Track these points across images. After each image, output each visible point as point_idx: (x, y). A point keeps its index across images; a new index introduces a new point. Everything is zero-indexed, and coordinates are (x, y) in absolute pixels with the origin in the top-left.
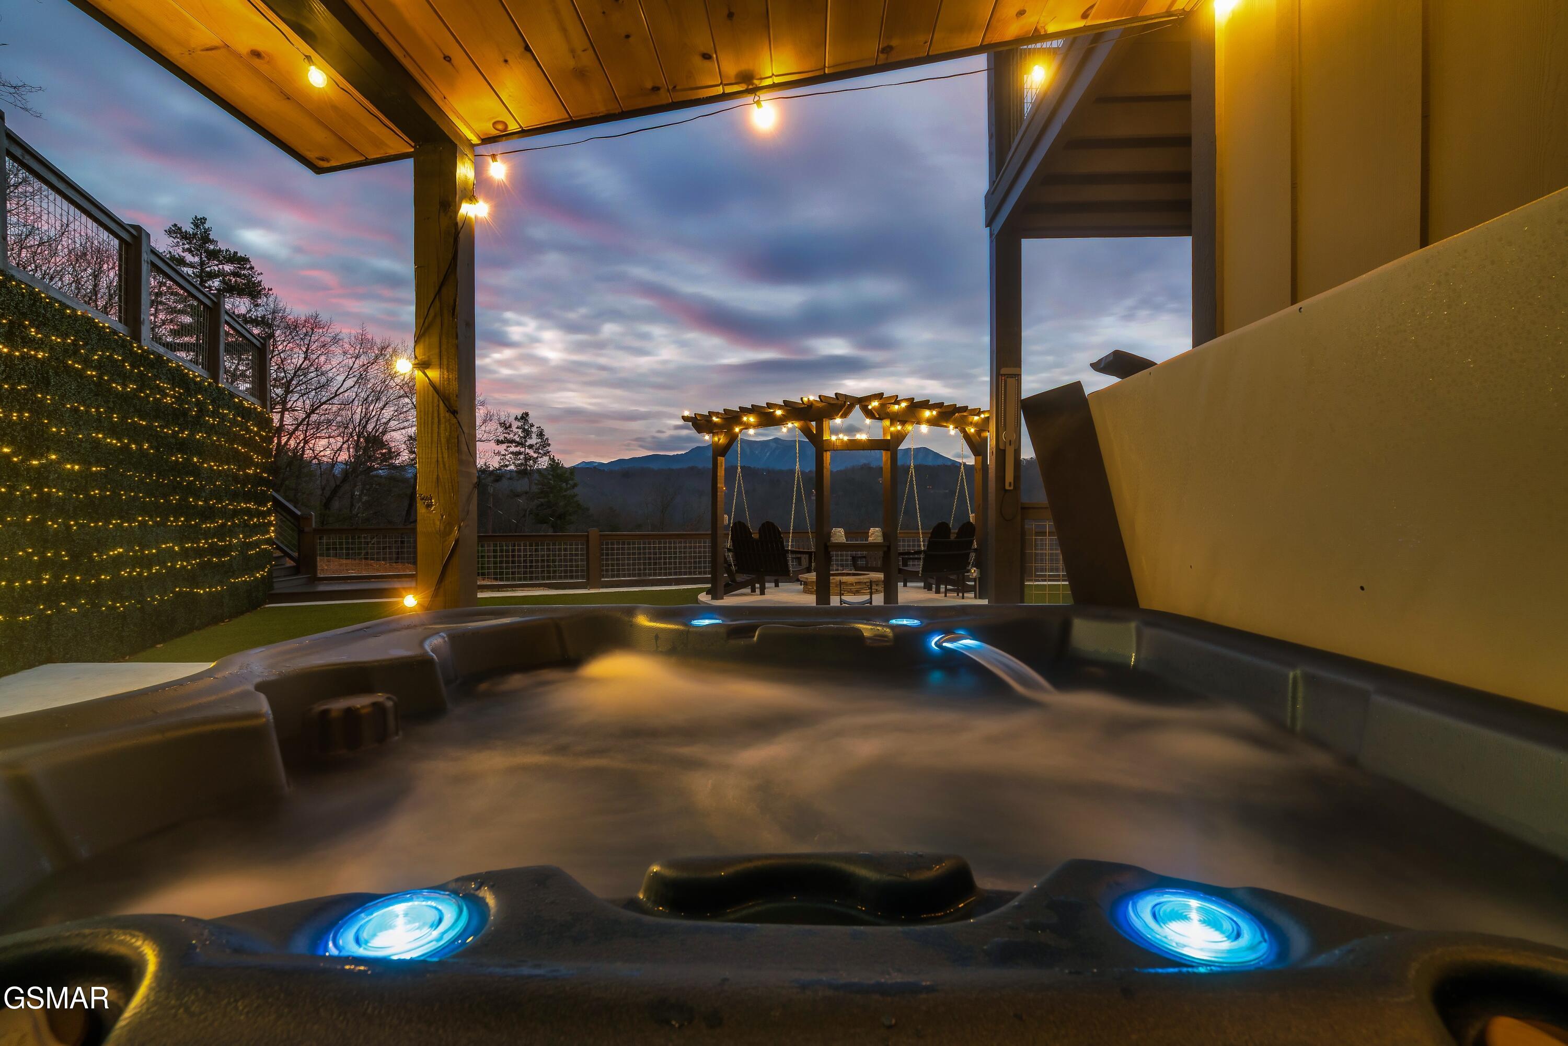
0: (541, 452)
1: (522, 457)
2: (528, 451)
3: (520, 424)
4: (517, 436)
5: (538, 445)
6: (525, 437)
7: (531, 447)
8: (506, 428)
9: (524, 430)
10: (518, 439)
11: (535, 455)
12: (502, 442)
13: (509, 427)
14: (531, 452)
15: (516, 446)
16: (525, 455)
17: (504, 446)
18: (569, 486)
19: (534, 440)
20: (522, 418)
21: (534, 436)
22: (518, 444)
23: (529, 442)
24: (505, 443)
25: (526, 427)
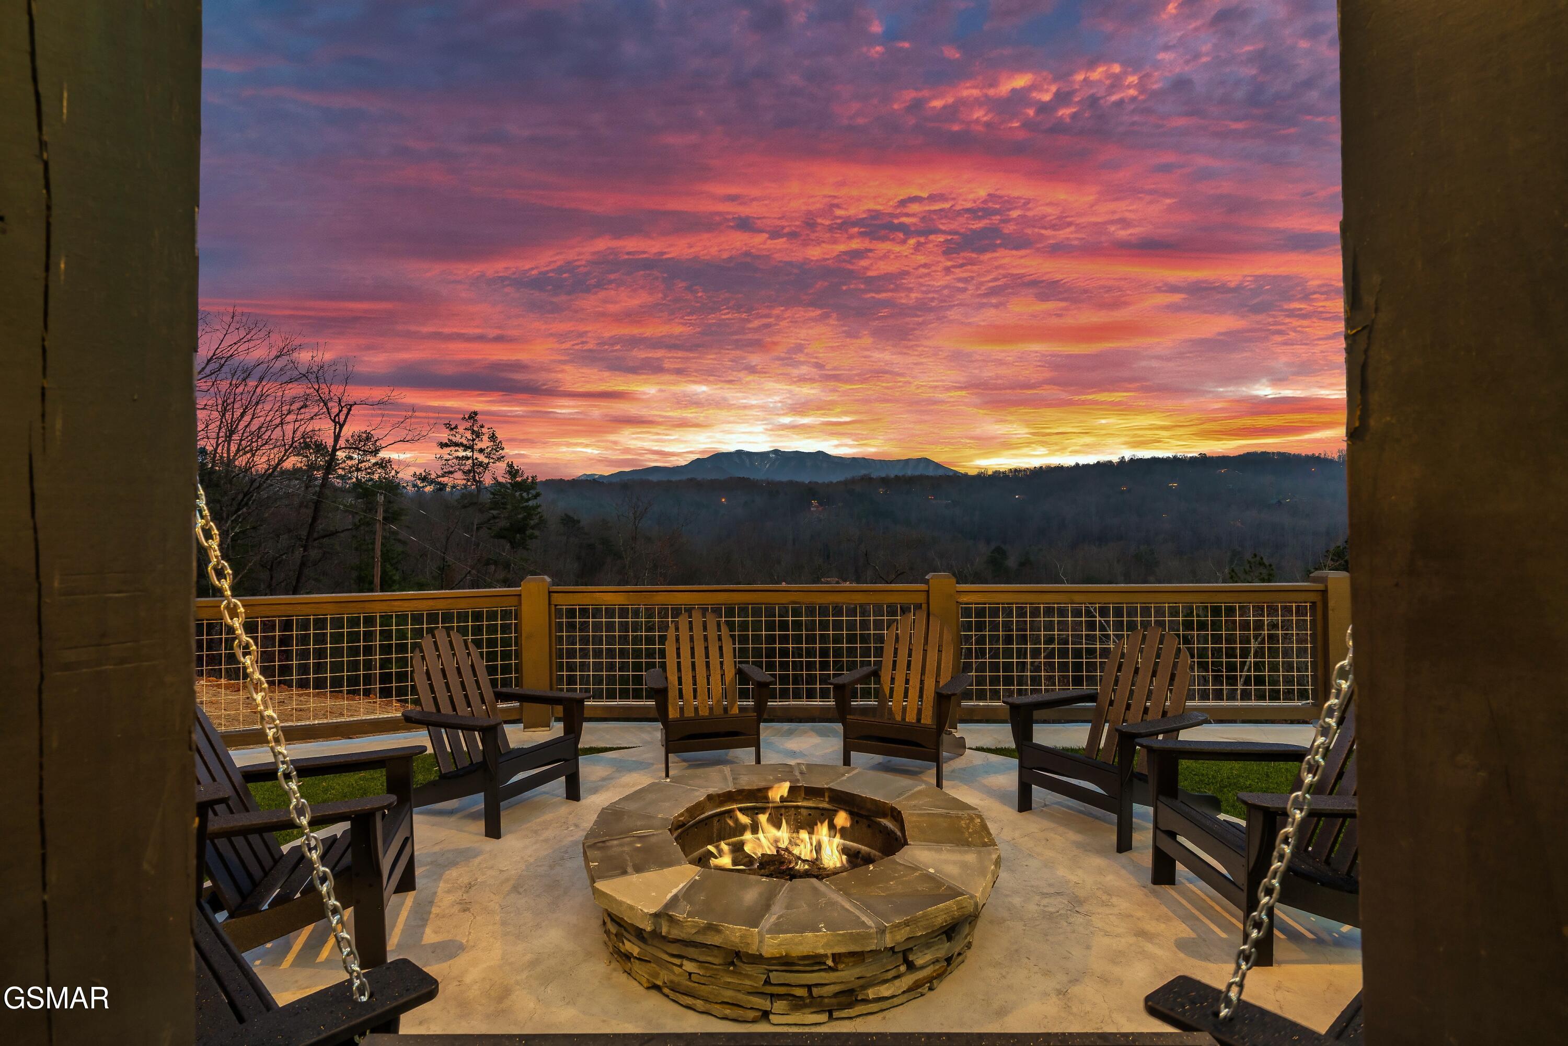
0: (494, 457)
1: (470, 461)
2: (476, 455)
3: (468, 424)
4: (464, 438)
5: (490, 449)
6: (473, 440)
7: (481, 451)
8: (452, 429)
9: (473, 432)
10: (465, 442)
11: (486, 461)
12: (446, 445)
13: (454, 428)
14: (482, 458)
15: (465, 450)
16: (473, 460)
17: (447, 450)
18: (530, 496)
19: (485, 443)
20: (470, 417)
21: (485, 438)
22: (466, 448)
23: (480, 445)
24: (450, 446)
25: (476, 429)
